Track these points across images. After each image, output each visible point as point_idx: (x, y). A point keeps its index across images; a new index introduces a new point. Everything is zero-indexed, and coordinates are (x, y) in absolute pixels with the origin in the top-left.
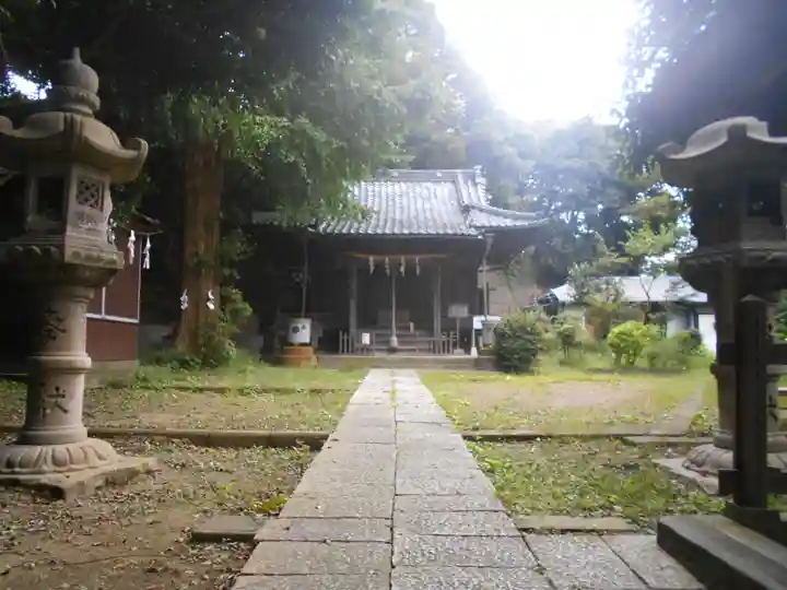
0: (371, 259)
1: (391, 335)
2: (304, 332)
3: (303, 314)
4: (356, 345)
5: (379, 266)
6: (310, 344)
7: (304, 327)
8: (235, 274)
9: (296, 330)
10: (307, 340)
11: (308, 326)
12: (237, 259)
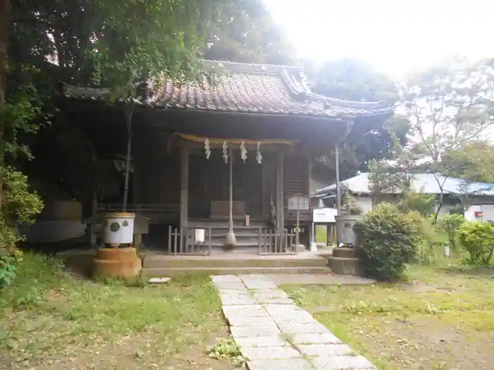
0: (207, 142)
1: (227, 230)
2: (125, 230)
3: (125, 205)
4: (189, 242)
5: (217, 151)
6: (133, 245)
7: (126, 224)
8: (25, 149)
9: (115, 228)
10: (130, 241)
11: (131, 222)
12: (27, 129)
